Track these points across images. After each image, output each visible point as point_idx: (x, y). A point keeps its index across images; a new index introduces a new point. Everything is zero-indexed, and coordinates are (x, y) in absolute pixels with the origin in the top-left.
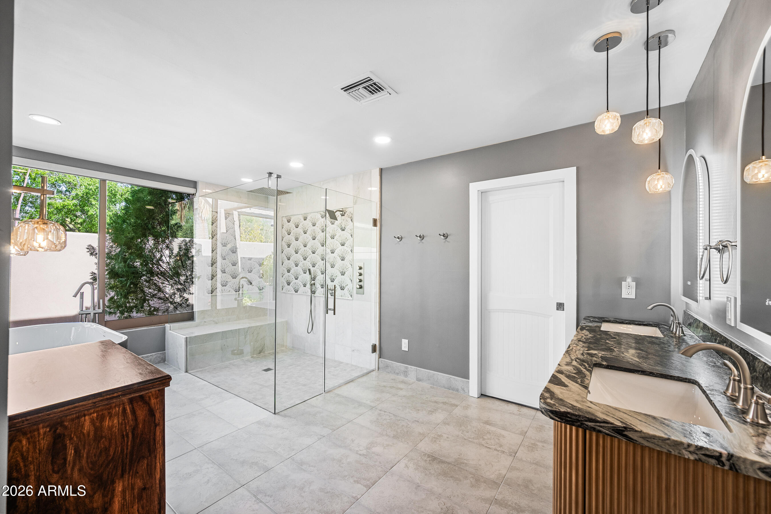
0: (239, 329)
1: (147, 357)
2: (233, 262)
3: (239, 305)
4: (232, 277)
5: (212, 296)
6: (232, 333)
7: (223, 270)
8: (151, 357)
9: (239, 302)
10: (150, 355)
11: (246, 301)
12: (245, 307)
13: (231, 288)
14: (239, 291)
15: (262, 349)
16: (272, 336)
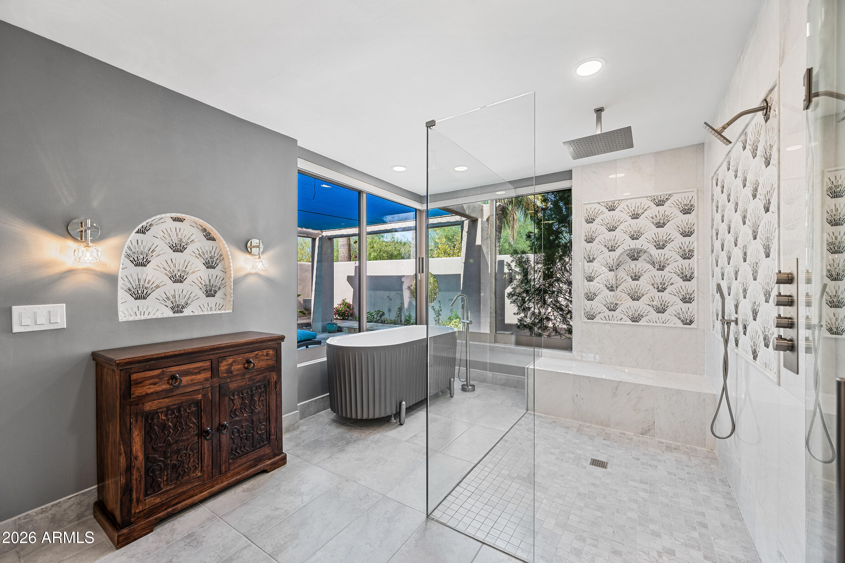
0: (602, 379)
2: (633, 275)
4: (631, 297)
6: (589, 381)
7: (609, 286)
13: (624, 314)
14: (639, 320)
15: (647, 429)
16: (673, 414)
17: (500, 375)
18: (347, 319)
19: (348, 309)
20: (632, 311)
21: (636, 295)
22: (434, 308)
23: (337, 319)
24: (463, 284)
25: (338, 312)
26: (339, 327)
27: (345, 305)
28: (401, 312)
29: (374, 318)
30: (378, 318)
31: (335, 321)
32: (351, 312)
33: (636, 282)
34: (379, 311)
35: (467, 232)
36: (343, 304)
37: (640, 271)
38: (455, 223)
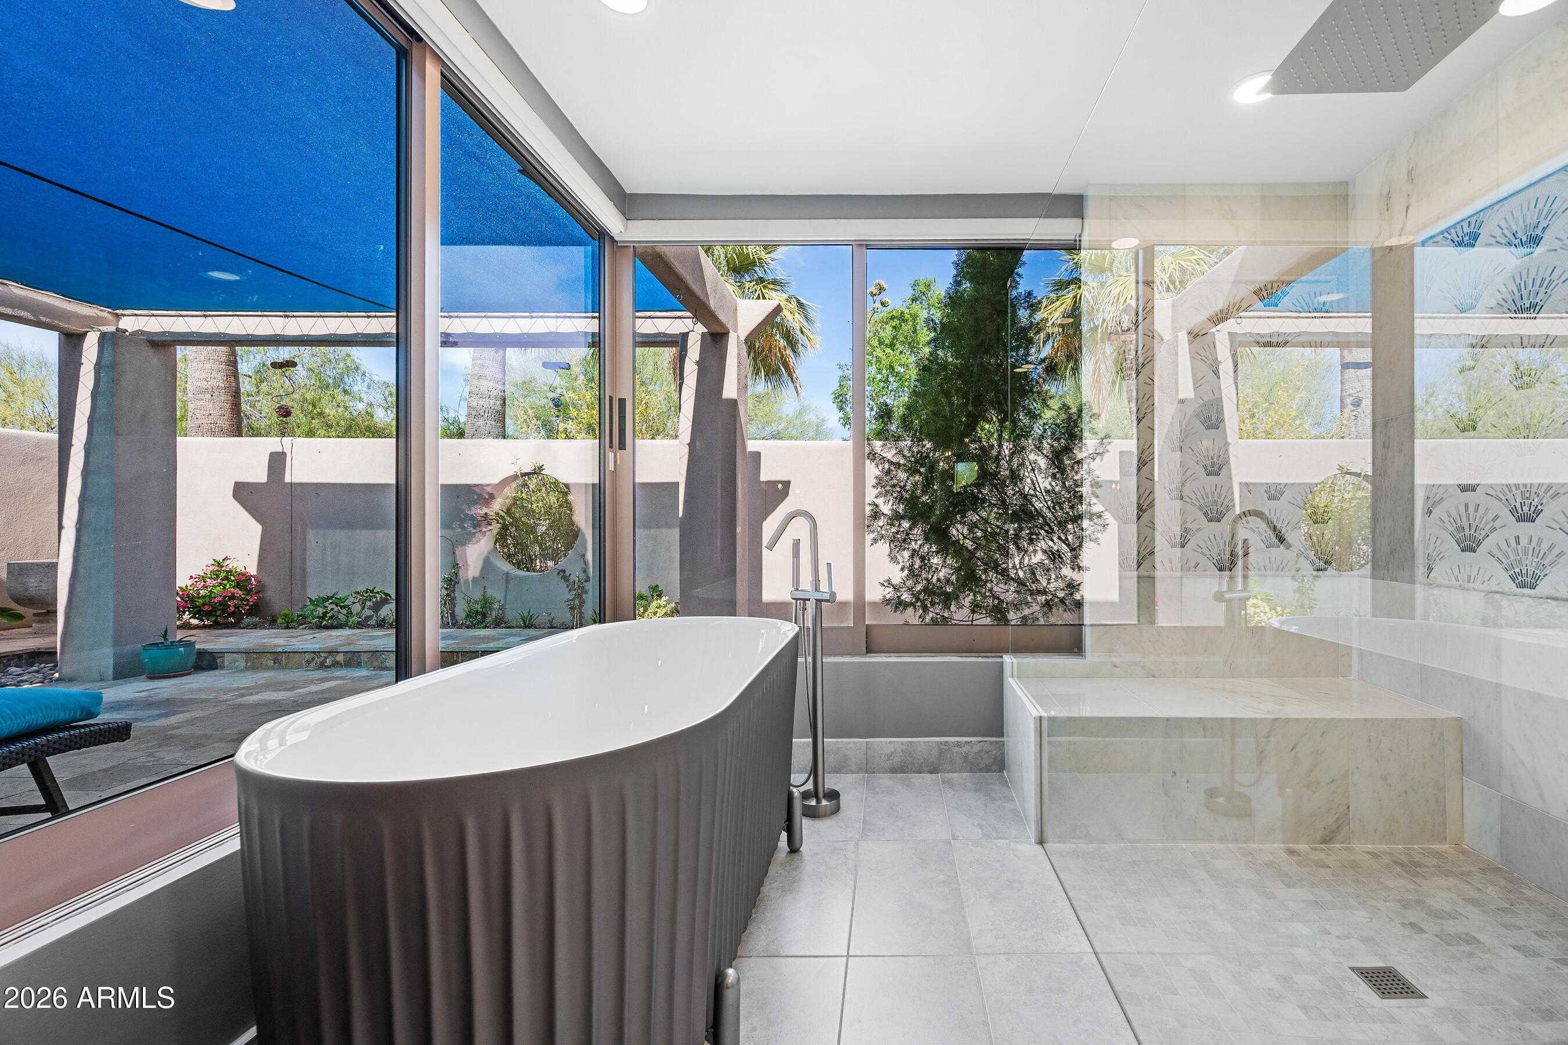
0: (1233, 720)
1: (958, 745)
2: (1208, 463)
3: (1231, 618)
4: (1206, 514)
5: (1139, 577)
8: (966, 748)
9: (1235, 608)
10: (966, 742)
11: (1258, 610)
12: (1257, 631)
13: (1203, 553)
14: (1233, 565)
15: (1334, 827)
16: (1385, 779)
17: (890, 742)
18: (232, 626)
19: (238, 592)
20: (1218, 545)
21: (1215, 508)
22: (567, 574)
23: (186, 626)
24: (686, 501)
25: (191, 603)
26: (201, 653)
27: (226, 578)
28: (453, 591)
29: (350, 614)
30: (368, 612)
31: (180, 635)
32: (252, 600)
33: (1214, 479)
34: (372, 591)
35: (697, 363)
36: (216, 575)
37: (1221, 453)
38: (654, 340)
